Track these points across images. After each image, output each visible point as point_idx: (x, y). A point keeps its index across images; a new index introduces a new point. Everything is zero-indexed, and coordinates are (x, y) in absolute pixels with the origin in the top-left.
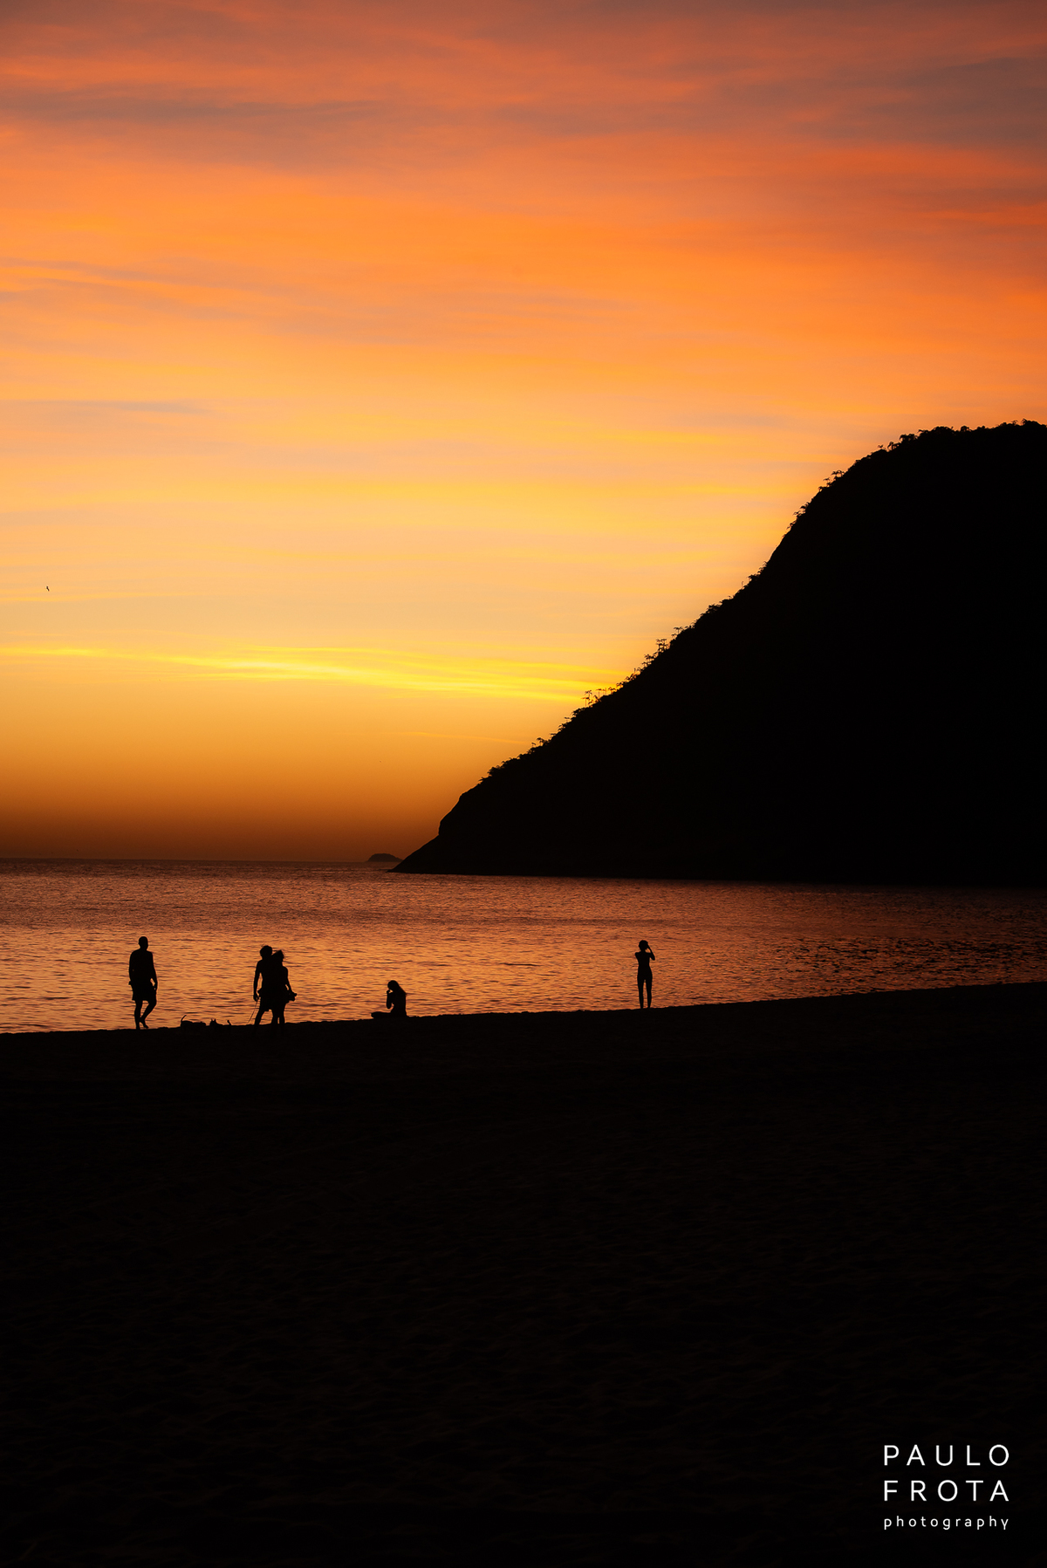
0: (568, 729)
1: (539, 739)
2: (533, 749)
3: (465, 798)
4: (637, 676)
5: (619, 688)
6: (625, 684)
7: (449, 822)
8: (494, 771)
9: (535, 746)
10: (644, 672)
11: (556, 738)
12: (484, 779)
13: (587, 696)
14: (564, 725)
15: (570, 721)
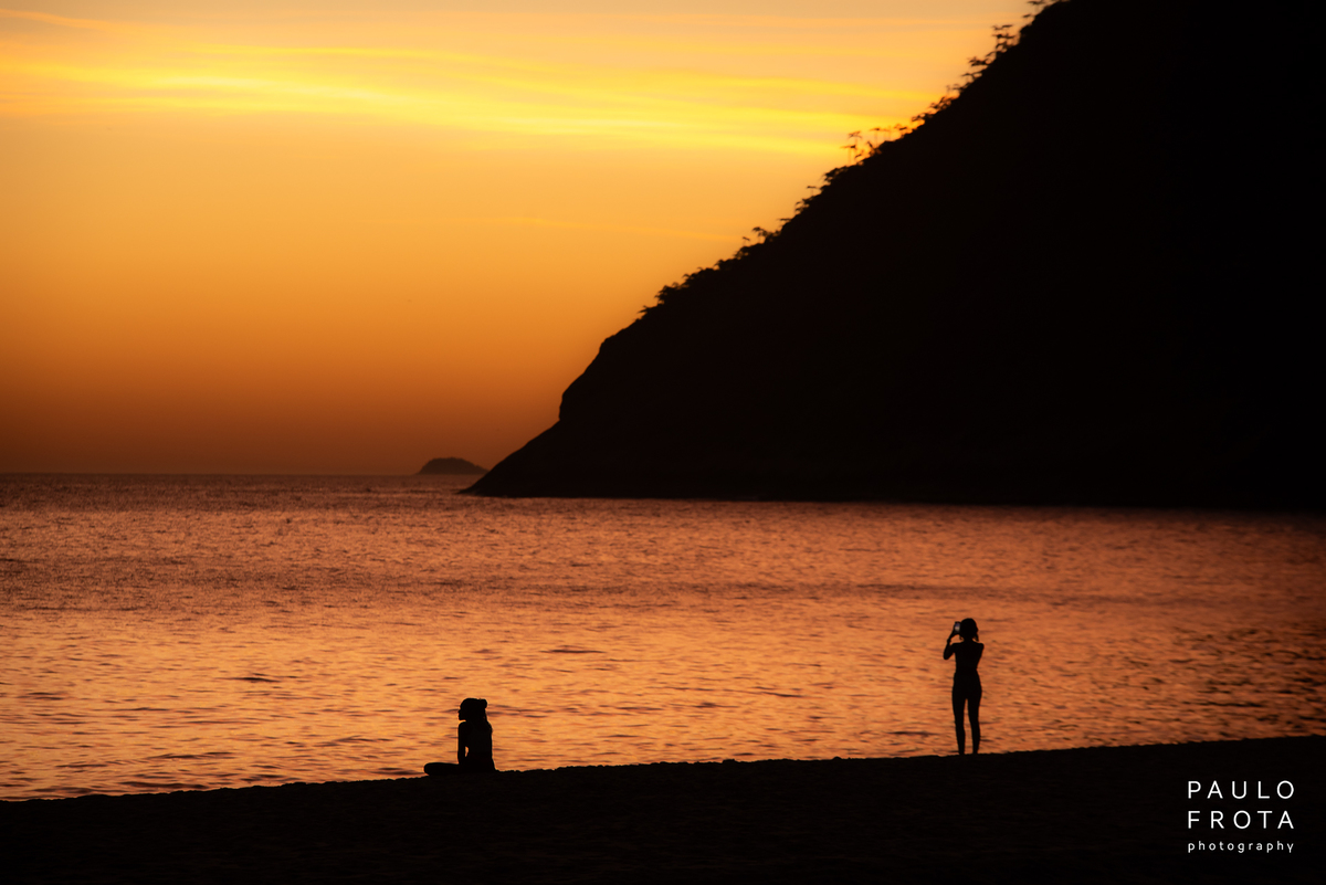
0: (815, 210)
1: (757, 229)
2: (744, 249)
3: (612, 346)
4: (954, 101)
5: (916, 125)
6: (927, 117)
7: (580, 395)
8: (668, 294)
9: (748, 244)
10: (966, 92)
11: (791, 226)
12: (648, 310)
13: (852, 142)
14: (806, 201)
15: (817, 192)
